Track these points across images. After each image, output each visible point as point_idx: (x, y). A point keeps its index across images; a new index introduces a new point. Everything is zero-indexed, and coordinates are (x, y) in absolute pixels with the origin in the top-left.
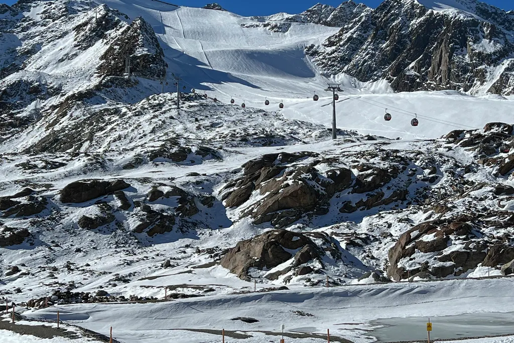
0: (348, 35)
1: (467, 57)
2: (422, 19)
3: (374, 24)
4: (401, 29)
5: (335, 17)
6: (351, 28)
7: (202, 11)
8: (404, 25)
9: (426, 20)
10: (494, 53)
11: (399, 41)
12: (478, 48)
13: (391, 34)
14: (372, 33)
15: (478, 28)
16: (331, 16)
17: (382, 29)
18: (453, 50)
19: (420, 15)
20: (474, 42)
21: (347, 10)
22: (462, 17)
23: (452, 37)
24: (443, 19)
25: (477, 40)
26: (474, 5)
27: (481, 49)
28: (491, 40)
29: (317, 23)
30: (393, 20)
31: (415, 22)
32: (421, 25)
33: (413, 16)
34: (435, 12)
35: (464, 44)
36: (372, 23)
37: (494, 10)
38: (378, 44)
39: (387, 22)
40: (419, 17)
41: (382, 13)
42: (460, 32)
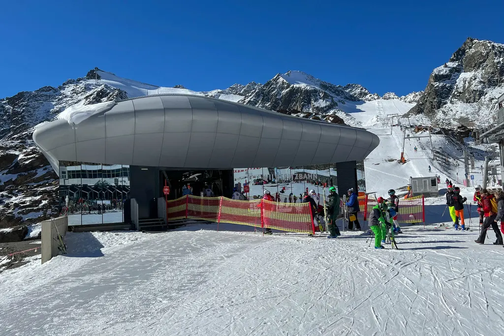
0: (249, 99)
1: (311, 109)
2: (288, 90)
3: (263, 93)
4: (276, 95)
5: (245, 90)
6: (250, 96)
7: (172, 89)
8: (279, 93)
9: (290, 90)
10: (325, 107)
11: (275, 102)
12: (316, 104)
13: (271, 98)
14: (261, 98)
15: (317, 94)
16: (243, 90)
17: (267, 96)
18: (303, 106)
19: (287, 88)
20: (315, 101)
21: (251, 87)
22: (308, 88)
23: (303, 99)
24: (299, 90)
25: (316, 100)
26: (319, 83)
27: (318, 105)
28: (324, 100)
29: (235, 94)
30: (273, 91)
31: (284, 92)
32: (287, 93)
33: (283, 89)
34: (295, 86)
35: (309, 102)
36: (262, 93)
37: (330, 85)
38: (264, 104)
39: (269, 92)
40: (286, 89)
41: (267, 87)
42: (307, 96)
